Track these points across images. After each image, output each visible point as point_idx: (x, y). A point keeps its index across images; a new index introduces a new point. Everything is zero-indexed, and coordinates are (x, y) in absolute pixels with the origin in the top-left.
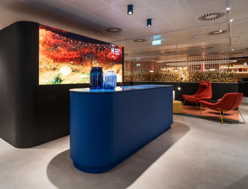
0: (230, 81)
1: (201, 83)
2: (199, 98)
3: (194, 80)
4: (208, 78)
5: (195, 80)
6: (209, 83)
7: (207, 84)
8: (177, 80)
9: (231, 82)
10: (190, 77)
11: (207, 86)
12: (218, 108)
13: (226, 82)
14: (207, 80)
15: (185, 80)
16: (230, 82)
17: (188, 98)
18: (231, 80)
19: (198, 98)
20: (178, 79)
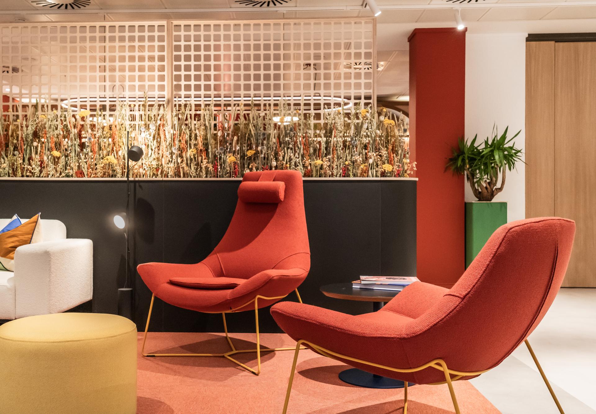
0: (388, 167)
1: (245, 180)
2: (246, 277)
3: (204, 164)
4: (281, 153)
5: (210, 167)
6: (289, 180)
7: (281, 185)
8: (110, 165)
9: (392, 173)
10: (181, 150)
11: (282, 196)
12: (432, 364)
13: (365, 172)
14: (274, 163)
15: (154, 163)
16: (383, 174)
17: (172, 283)
18: (390, 162)
19: (241, 282)
20: (111, 159)
